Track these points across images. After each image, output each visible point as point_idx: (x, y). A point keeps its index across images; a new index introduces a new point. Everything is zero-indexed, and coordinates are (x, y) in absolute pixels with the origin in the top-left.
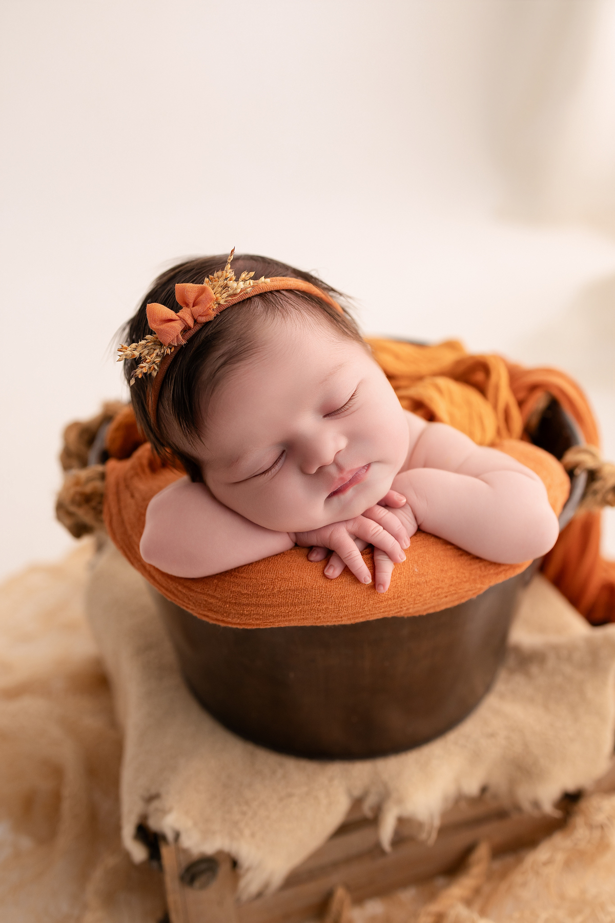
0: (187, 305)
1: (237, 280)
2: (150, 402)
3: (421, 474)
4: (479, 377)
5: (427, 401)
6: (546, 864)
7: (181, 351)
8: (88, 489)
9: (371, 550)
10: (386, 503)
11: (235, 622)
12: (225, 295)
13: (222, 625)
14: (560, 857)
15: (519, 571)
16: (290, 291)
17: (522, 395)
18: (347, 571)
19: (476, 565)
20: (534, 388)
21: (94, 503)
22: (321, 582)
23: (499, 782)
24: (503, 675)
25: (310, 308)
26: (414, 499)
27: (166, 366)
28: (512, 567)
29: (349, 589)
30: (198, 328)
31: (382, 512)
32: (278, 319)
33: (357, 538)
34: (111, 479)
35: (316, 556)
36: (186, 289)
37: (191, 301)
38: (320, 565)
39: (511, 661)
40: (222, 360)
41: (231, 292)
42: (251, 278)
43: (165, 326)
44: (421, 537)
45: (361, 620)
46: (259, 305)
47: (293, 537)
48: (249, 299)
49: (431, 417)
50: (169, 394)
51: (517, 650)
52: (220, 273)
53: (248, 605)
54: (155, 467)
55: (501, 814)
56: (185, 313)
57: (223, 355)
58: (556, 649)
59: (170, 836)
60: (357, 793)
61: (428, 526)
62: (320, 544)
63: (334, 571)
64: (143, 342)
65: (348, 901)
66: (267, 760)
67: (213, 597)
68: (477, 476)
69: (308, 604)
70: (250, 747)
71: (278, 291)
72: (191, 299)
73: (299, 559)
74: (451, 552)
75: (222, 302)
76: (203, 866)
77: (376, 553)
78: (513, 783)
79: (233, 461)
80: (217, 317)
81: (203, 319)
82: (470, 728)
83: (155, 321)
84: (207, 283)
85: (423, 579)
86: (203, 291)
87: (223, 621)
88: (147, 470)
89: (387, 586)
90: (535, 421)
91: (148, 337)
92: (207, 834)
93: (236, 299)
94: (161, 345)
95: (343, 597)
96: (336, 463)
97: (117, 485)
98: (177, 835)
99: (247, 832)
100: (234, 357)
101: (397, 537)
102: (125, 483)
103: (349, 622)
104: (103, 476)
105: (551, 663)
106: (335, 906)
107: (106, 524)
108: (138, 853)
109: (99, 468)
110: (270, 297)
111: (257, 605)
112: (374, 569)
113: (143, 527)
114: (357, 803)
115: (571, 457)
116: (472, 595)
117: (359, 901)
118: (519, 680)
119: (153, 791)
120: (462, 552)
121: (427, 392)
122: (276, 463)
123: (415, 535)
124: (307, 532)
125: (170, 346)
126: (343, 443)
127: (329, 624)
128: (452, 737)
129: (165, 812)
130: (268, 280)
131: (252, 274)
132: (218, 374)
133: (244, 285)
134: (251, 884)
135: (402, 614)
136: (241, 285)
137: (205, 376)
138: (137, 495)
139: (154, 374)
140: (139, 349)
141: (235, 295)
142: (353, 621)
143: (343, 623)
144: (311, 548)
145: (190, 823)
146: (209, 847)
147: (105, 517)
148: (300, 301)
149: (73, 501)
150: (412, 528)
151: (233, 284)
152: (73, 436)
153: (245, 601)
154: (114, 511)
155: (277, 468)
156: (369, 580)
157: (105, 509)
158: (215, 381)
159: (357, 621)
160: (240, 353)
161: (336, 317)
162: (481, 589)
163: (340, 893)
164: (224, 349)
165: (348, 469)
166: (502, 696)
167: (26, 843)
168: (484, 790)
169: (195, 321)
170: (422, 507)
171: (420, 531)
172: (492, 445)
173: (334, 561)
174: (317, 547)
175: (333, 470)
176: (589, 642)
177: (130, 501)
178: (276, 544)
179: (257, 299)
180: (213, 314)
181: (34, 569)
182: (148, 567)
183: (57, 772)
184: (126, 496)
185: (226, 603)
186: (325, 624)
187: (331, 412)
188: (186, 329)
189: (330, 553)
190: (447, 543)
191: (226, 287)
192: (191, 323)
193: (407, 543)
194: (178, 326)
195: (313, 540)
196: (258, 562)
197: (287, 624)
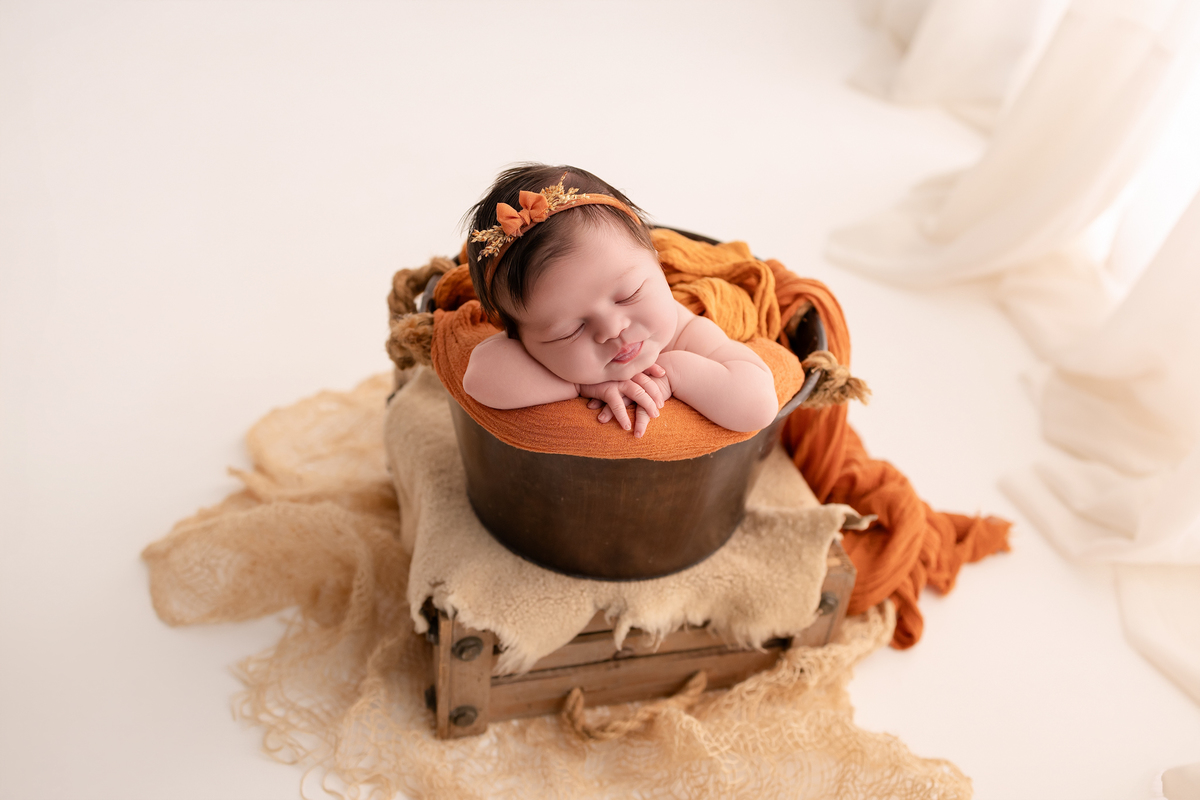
0: (527, 208)
1: (566, 192)
2: (488, 273)
3: (680, 355)
4: (752, 281)
5: (701, 298)
6: (749, 693)
7: (518, 241)
8: (421, 330)
9: (634, 406)
10: (650, 373)
11: (527, 446)
12: (555, 204)
13: (517, 447)
14: (763, 690)
15: (745, 439)
16: (602, 205)
17: (786, 301)
18: (614, 419)
19: (713, 429)
20: (798, 296)
21: (423, 343)
22: (595, 424)
23: (720, 619)
24: (738, 533)
25: (616, 221)
26: (672, 373)
27: (505, 250)
28: (740, 434)
29: (616, 432)
30: (533, 225)
31: (646, 379)
32: (592, 228)
33: (625, 396)
34: (439, 325)
35: (593, 405)
36: (528, 196)
37: (530, 206)
38: (596, 412)
39: (747, 523)
40: (549, 253)
41: (560, 202)
42: (576, 193)
43: (509, 222)
44: (672, 402)
45: (620, 457)
46: (579, 214)
47: (578, 387)
48: (573, 209)
49: (702, 312)
50: (505, 271)
51: (754, 514)
52: (554, 187)
53: (538, 434)
54: (475, 319)
55: (720, 650)
56: (525, 214)
57: (549, 249)
58: (784, 517)
59: (450, 612)
60: (601, 605)
61: (678, 394)
62: (597, 397)
63: (605, 418)
64: (491, 230)
65: (582, 700)
66: (531, 570)
67: (514, 425)
68: (721, 363)
69: (583, 439)
70: (519, 559)
71: (594, 205)
72: (530, 203)
73: (580, 406)
74: (694, 416)
75: (553, 209)
76: (472, 643)
77: (638, 409)
78: (731, 619)
79: (546, 326)
80: (547, 220)
81: (538, 220)
82: (702, 569)
83: (502, 217)
84: (543, 193)
85: (670, 433)
86: (540, 199)
87: (518, 444)
88: (469, 322)
89: (643, 433)
90: (794, 324)
91: (495, 226)
92: (478, 615)
93: (563, 208)
94: (504, 234)
95: (609, 438)
96: (620, 336)
97: (445, 331)
98: (456, 613)
99: (510, 620)
100: (557, 252)
101: (654, 399)
102: (451, 330)
103: (611, 458)
104: (432, 322)
105: (778, 528)
106: (571, 702)
107: (434, 361)
108: (422, 626)
109: (429, 315)
110: (587, 208)
111: (546, 435)
112: (634, 420)
113: (466, 367)
114: (600, 613)
115: (812, 359)
116: (706, 452)
117: (591, 705)
118: (750, 538)
119: (438, 580)
120: (702, 417)
121: (703, 289)
122: (576, 331)
123: (669, 399)
124: (590, 385)
125: (511, 236)
126: (627, 324)
127: (597, 457)
128: (685, 574)
129: (447, 594)
130: (588, 197)
131: (577, 190)
132: (544, 263)
133: (570, 198)
134: (507, 663)
135: (651, 458)
136: (568, 198)
137: (535, 262)
138: (460, 341)
139: (496, 255)
140: (488, 235)
141: (562, 204)
142: (614, 457)
143: (607, 457)
144: (590, 399)
145: (466, 606)
146: (480, 625)
147: (432, 355)
148: (609, 215)
149: (407, 339)
150: (668, 395)
151: (563, 197)
152: (402, 282)
153: (537, 431)
154: (441, 351)
155: (577, 335)
156: (629, 428)
157: (433, 349)
158: (542, 268)
159: (617, 457)
160: (563, 249)
161: (635, 229)
162: (714, 448)
163: (576, 692)
164: (551, 245)
165: (629, 342)
166: (734, 549)
167: (313, 625)
168: (706, 623)
169: (531, 220)
170: (676, 379)
171: (673, 397)
172: (749, 341)
173: (606, 410)
174: (595, 399)
175: (618, 342)
176: (813, 514)
177: (454, 345)
178: (567, 392)
179: (578, 210)
180: (545, 217)
181: (324, 395)
182: (465, 397)
183: (349, 569)
184: (451, 340)
185: (522, 430)
186: (593, 457)
187: (620, 301)
188: (524, 225)
189: (603, 404)
190: (692, 409)
191: (557, 198)
192: (528, 221)
193: (662, 404)
194: (518, 223)
195: (593, 393)
196: (550, 404)
197: (565, 453)
